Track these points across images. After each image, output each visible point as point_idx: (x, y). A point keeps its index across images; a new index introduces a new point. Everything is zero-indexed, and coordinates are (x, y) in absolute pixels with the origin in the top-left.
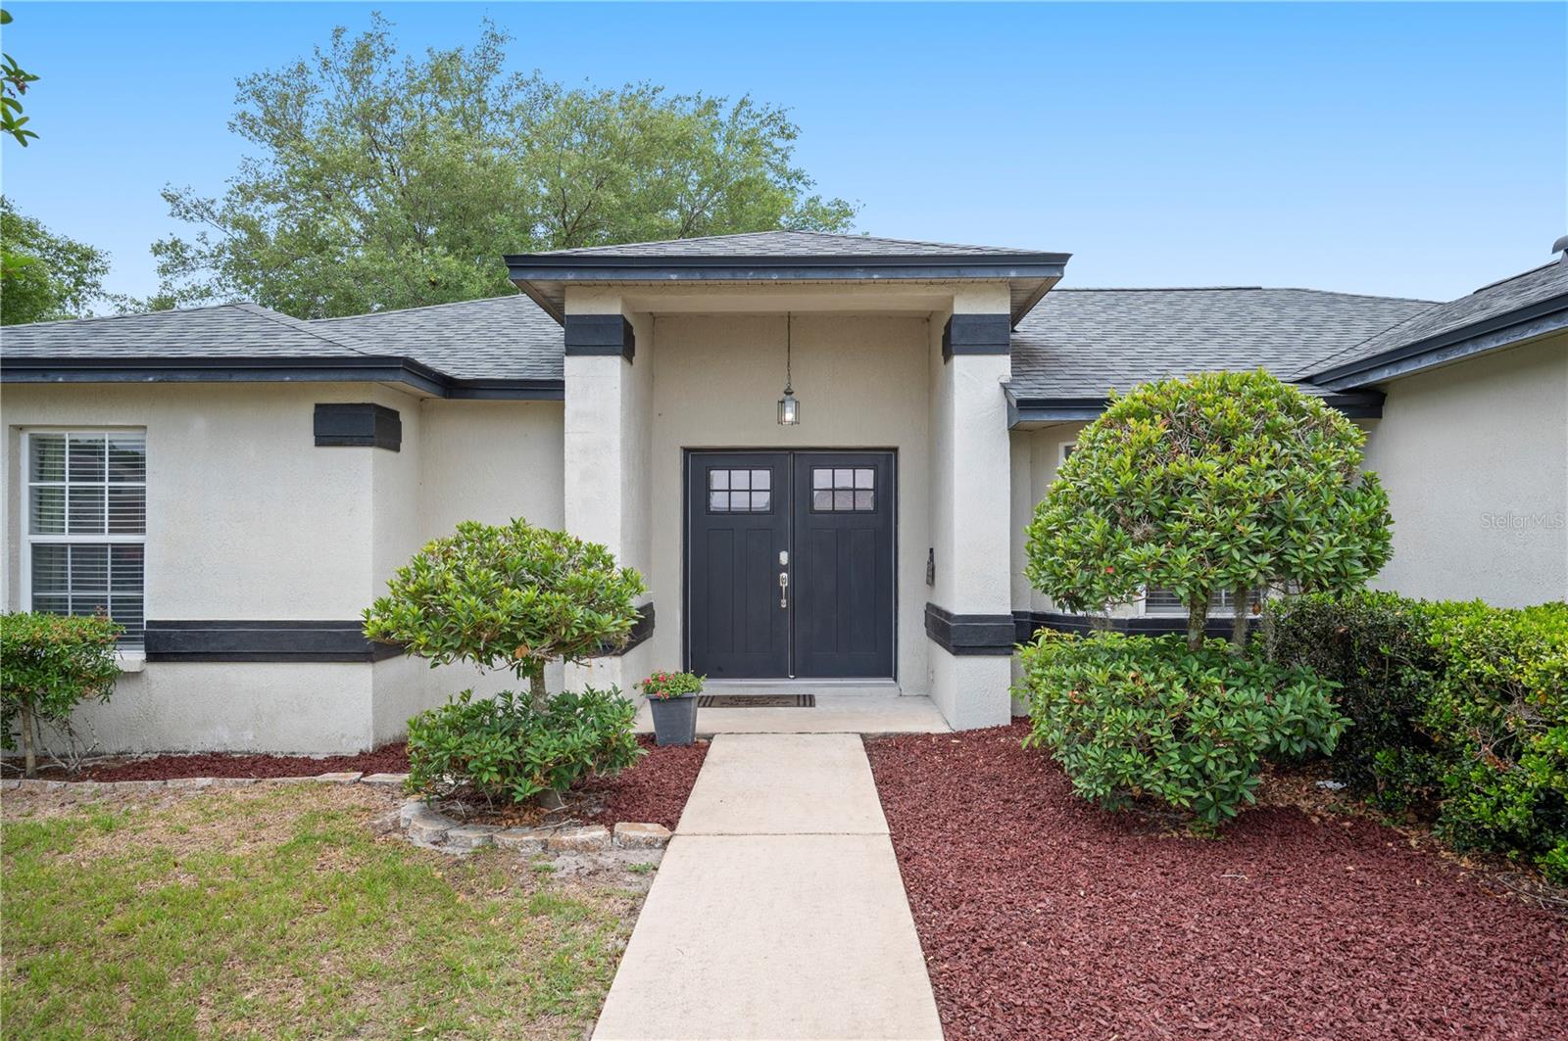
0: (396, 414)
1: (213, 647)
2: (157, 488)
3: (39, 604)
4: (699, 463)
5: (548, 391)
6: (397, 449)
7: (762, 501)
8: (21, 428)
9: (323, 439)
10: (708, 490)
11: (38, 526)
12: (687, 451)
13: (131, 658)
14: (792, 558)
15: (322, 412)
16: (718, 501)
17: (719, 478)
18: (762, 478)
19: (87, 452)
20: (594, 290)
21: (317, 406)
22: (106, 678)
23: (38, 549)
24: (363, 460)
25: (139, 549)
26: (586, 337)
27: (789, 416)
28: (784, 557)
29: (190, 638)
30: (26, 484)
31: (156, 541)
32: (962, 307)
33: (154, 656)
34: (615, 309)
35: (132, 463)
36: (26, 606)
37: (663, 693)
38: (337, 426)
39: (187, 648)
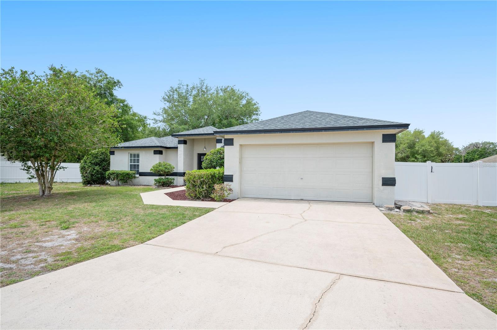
0: (162, 151)
1: (145, 175)
2: (140, 158)
3: (130, 170)
4: (200, 156)
5: (177, 148)
6: (162, 154)
8: (129, 153)
9: (154, 154)
10: (201, 158)
11: (130, 163)
12: (198, 154)
13: (137, 176)
16: (202, 160)
19: (135, 155)
20: (181, 137)
21: (154, 151)
22: (135, 177)
23: (130, 165)
24: (158, 156)
26: (180, 142)
27: (205, 150)
30: (129, 158)
31: (140, 164)
33: (140, 175)
34: (183, 139)
35: (138, 156)
36: (129, 170)
38: (156, 152)
39: (143, 175)
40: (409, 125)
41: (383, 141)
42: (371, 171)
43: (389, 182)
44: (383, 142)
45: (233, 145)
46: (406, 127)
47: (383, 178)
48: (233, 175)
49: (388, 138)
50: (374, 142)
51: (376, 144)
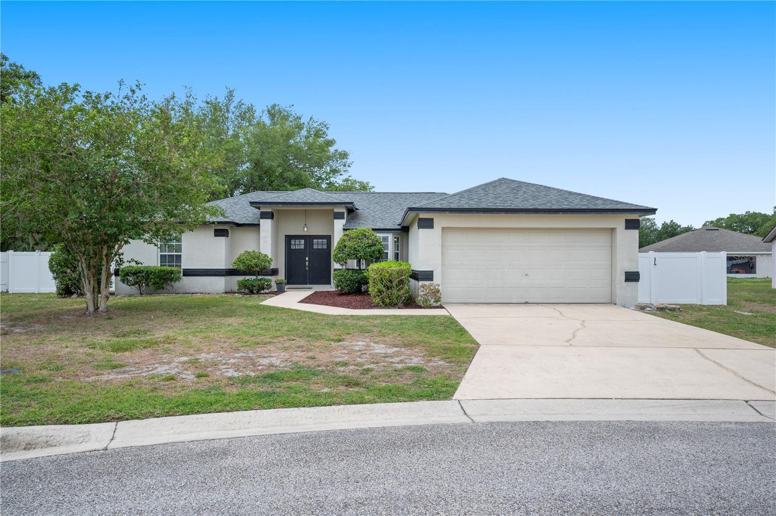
0: (228, 230)
1: (195, 274)
2: (184, 244)
3: (161, 265)
4: (289, 238)
5: (259, 225)
6: (228, 237)
7: (302, 247)
9: (216, 235)
10: (291, 244)
11: (161, 251)
12: (286, 236)
14: (309, 259)
15: (216, 231)
16: (293, 247)
17: (293, 242)
18: (303, 242)
20: (266, 207)
22: (176, 279)
23: (161, 256)
24: (222, 240)
25: (181, 255)
26: (264, 215)
27: (306, 230)
28: (307, 259)
29: (191, 272)
31: (184, 254)
32: (336, 210)
33: (185, 275)
34: (270, 210)
35: (179, 239)
36: (160, 266)
37: (278, 282)
38: (219, 233)
39: (190, 274)
40: (656, 210)
41: (626, 227)
42: (610, 264)
43: (632, 277)
44: (626, 229)
45: (433, 228)
46: (653, 213)
47: (626, 272)
48: (433, 271)
49: (631, 225)
50: (616, 228)
51: (618, 230)
